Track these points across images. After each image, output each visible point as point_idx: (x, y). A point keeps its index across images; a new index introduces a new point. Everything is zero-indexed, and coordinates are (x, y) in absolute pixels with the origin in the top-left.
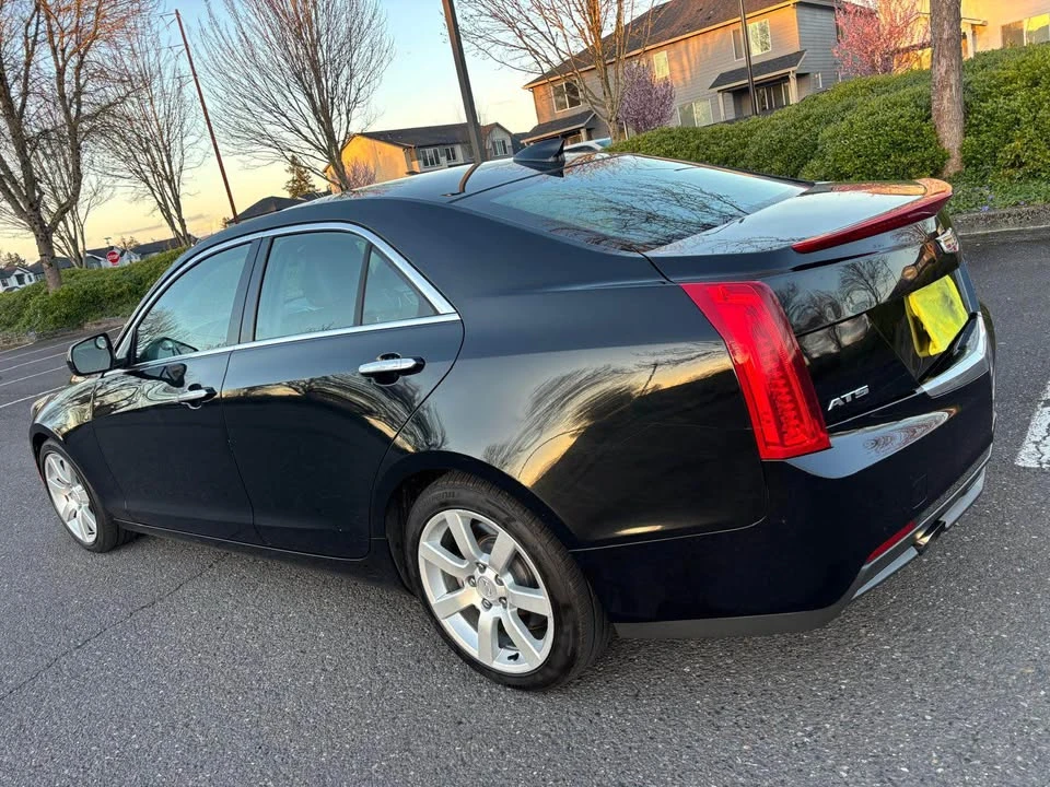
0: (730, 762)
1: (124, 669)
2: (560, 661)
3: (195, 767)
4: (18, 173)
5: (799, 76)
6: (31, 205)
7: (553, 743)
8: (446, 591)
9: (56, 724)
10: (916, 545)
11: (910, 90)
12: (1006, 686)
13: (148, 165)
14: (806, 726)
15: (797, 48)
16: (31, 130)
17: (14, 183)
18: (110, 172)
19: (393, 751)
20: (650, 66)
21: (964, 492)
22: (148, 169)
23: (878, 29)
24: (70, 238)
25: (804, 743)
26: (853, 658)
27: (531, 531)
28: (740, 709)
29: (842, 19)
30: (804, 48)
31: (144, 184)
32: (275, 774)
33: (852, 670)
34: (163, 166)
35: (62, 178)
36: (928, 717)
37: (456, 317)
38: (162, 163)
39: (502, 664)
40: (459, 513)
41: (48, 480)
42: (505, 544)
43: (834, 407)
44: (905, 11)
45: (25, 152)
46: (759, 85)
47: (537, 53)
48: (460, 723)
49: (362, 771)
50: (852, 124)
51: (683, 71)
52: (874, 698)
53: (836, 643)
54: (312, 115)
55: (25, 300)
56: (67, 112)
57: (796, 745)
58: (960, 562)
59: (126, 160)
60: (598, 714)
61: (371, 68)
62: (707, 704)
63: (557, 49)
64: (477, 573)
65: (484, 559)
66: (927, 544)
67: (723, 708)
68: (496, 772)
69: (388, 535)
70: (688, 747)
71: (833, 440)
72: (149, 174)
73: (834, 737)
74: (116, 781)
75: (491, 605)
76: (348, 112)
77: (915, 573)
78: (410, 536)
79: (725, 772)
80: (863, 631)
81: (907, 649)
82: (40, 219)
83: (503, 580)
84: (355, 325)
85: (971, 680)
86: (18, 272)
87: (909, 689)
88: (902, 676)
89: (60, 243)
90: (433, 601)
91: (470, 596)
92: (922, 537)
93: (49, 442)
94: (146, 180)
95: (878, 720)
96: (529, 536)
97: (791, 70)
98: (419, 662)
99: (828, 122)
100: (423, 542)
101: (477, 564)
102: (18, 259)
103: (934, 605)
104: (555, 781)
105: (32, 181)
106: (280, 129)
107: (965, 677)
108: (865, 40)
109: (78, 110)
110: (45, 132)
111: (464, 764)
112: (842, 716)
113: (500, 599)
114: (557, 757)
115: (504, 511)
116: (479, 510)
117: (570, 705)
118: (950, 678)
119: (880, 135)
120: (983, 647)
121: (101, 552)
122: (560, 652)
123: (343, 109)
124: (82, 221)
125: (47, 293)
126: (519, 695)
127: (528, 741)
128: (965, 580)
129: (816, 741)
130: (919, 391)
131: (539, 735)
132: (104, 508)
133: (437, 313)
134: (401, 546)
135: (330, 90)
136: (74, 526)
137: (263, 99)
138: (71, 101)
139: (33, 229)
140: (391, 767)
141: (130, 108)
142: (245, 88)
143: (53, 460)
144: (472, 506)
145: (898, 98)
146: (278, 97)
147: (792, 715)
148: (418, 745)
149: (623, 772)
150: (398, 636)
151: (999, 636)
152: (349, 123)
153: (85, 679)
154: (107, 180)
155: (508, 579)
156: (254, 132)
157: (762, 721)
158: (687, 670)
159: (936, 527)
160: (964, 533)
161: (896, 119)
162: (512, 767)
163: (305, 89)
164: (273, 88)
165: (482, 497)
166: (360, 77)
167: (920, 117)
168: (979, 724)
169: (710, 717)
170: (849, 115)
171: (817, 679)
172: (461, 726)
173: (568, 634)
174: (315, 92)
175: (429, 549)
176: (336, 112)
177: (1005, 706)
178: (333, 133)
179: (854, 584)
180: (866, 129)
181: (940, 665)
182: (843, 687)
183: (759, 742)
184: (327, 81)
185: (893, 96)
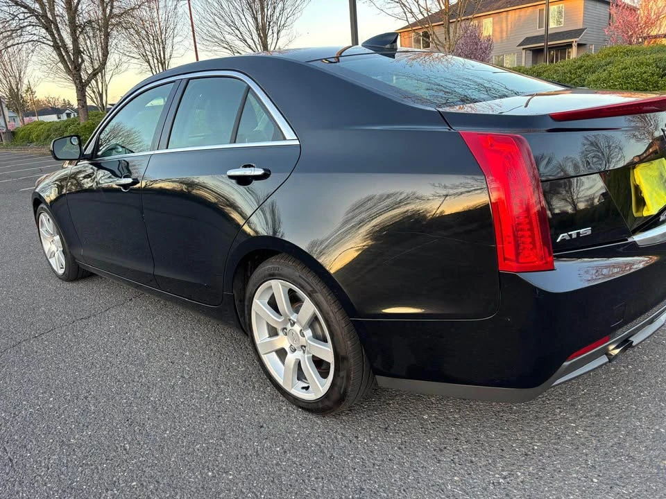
0: (443, 487)
1: (58, 356)
2: (335, 396)
3: (84, 425)
4: (70, 46)
5: (579, 45)
6: (75, 68)
7: (321, 451)
8: (268, 336)
9: (6, 383)
10: (608, 354)
11: (655, 56)
12: (658, 467)
13: (151, 52)
14: (503, 471)
15: (580, 26)
16: (81, 20)
17: (67, 52)
18: (127, 54)
19: (212, 438)
20: (480, 27)
21: (651, 322)
22: (150, 54)
23: (638, 19)
24: (99, 92)
25: (499, 483)
26: (547, 429)
27: (327, 301)
28: (458, 451)
29: (613, 10)
30: (586, 27)
31: (147, 64)
32: (133, 440)
33: (545, 437)
34: (160, 54)
35: (97, 54)
36: (595, 480)
37: (297, 142)
38: (160, 51)
39: (297, 391)
40: (280, 283)
41: (40, 230)
42: (308, 308)
43: (562, 240)
44: (658, 9)
45: (76, 33)
46: (551, 48)
47: (405, 6)
48: (262, 427)
49: (189, 447)
50: (610, 74)
51: (501, 32)
52: (558, 459)
53: (536, 416)
54: (255, 31)
55: (66, 127)
56: (104, 10)
57: (493, 483)
58: (638, 373)
59: (138, 47)
60: (357, 437)
61: (296, 6)
62: (435, 443)
63: (419, 5)
64: (289, 327)
65: (294, 317)
66: (616, 355)
67: (445, 448)
68: (277, 464)
69: (234, 291)
70: (414, 471)
71: (556, 264)
72: (150, 58)
73: (522, 482)
74: (31, 426)
75: (295, 350)
76: (279, 32)
77: (604, 376)
78: (248, 295)
79: (438, 493)
80: (558, 411)
81: (588, 429)
82: (80, 76)
83: (305, 333)
84: (230, 143)
85: (633, 459)
86: (67, 111)
87: (585, 457)
88: (582, 447)
89: (93, 95)
90: (258, 341)
91: (283, 342)
92: (613, 349)
93: (42, 205)
94: (148, 62)
95: (557, 476)
96: (325, 305)
97: (574, 40)
98: (245, 381)
99: (594, 72)
100: (256, 300)
101: (290, 320)
102: (69, 104)
103: (614, 400)
104: (316, 478)
105: (78, 52)
106: (234, 38)
107: (627, 455)
108: (628, 25)
109: (111, 10)
110: (90, 22)
111: (258, 455)
112: (531, 469)
113: (302, 346)
114: (322, 462)
115: (310, 286)
116: (294, 282)
117: (338, 428)
118: (616, 454)
119: (629, 83)
120: (646, 436)
121: (66, 281)
122: (336, 388)
123: (275, 29)
124: (107, 83)
125: (79, 124)
126: (306, 414)
127: (304, 447)
128: (640, 386)
129: (508, 483)
130: (630, 240)
131: (313, 445)
132: (70, 252)
133: (285, 139)
134: (242, 301)
135: (269, 16)
136: (52, 261)
137: (226, 18)
138: (107, 4)
139: (75, 83)
140: (208, 448)
141: (144, 13)
142: (216, 9)
143: (44, 217)
144: (289, 279)
145: (645, 60)
146: (236, 18)
147: (494, 461)
148: (230, 437)
149: (364, 480)
150: (236, 362)
151: (658, 430)
152: (278, 39)
153: (33, 358)
154: (125, 59)
155: (309, 333)
156: (217, 38)
157: (472, 462)
158: (425, 417)
159: (626, 344)
160: (645, 354)
161: (641, 74)
162: (290, 463)
163: (254, 14)
164: (233, 11)
165: (297, 274)
166: (289, 10)
167: (658, 74)
168: (633, 491)
169: (435, 453)
170: (609, 68)
171: (518, 439)
172: (262, 429)
173: (343, 378)
174: (259, 17)
175: (259, 305)
176: (270, 31)
177: (656, 482)
178: (267, 45)
179: (555, 375)
180: (619, 78)
181: (610, 444)
182: (536, 448)
183: (467, 476)
184: (268, 10)
185: (642, 58)
